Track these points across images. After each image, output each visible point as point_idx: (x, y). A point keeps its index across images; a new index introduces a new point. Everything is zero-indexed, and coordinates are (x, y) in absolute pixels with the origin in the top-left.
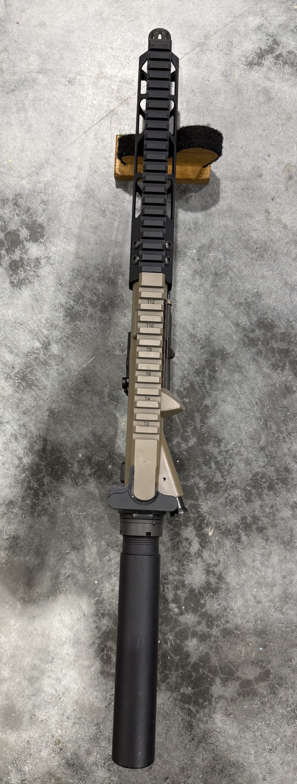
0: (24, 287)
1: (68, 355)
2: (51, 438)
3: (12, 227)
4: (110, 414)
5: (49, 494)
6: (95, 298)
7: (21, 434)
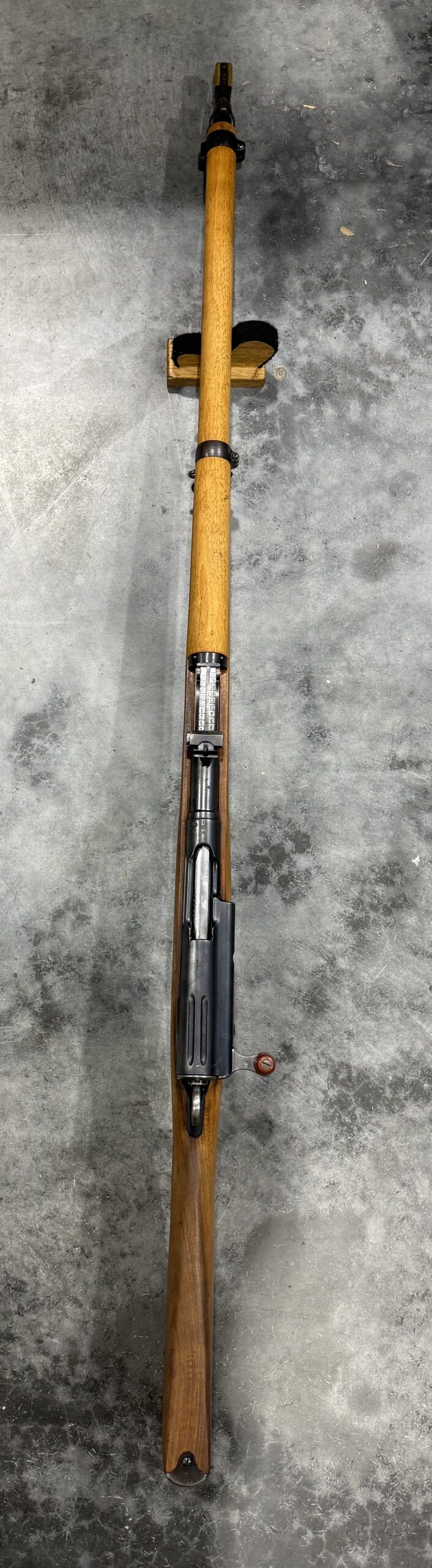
0: (297, 903)
1: (357, 968)
2: (355, 1064)
3: (275, 841)
4: (415, 1026)
5: (364, 1128)
6: (375, 902)
7: (321, 1064)
